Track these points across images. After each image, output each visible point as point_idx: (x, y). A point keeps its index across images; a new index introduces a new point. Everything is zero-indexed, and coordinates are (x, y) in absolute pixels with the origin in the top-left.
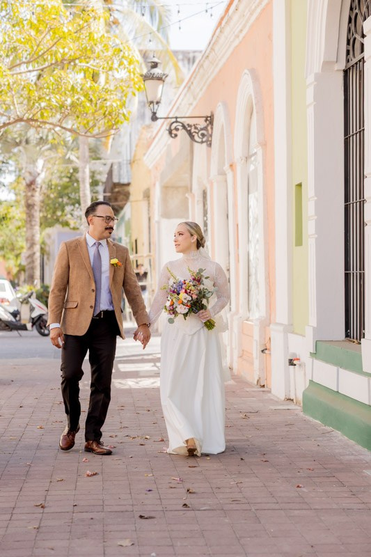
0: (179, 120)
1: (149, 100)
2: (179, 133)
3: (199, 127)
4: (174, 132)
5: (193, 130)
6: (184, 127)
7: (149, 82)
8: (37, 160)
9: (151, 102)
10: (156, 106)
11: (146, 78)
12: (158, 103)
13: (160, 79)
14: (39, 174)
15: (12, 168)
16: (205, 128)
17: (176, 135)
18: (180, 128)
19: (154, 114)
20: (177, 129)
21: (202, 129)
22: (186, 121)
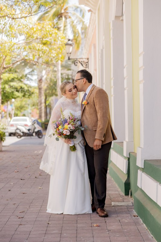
0: (78, 59)
1: (67, 52)
2: (78, 64)
3: (85, 62)
4: (76, 64)
5: (83, 63)
6: (80, 62)
7: (67, 46)
8: (42, 71)
9: (68, 53)
10: (70, 55)
11: (67, 44)
12: (70, 53)
13: (71, 45)
14: (43, 76)
15: (36, 73)
16: (87, 62)
17: (77, 65)
18: (78, 62)
19: (69, 57)
20: (77, 63)
21: (86, 63)
22: (81, 60)
